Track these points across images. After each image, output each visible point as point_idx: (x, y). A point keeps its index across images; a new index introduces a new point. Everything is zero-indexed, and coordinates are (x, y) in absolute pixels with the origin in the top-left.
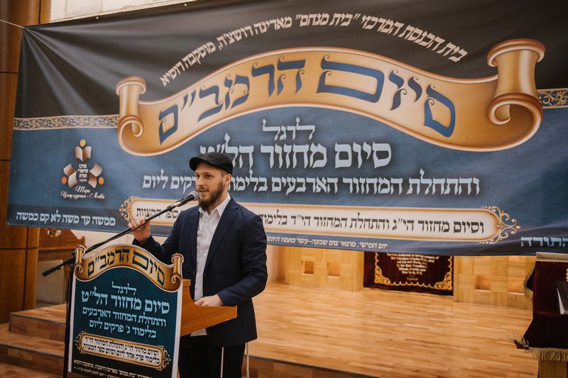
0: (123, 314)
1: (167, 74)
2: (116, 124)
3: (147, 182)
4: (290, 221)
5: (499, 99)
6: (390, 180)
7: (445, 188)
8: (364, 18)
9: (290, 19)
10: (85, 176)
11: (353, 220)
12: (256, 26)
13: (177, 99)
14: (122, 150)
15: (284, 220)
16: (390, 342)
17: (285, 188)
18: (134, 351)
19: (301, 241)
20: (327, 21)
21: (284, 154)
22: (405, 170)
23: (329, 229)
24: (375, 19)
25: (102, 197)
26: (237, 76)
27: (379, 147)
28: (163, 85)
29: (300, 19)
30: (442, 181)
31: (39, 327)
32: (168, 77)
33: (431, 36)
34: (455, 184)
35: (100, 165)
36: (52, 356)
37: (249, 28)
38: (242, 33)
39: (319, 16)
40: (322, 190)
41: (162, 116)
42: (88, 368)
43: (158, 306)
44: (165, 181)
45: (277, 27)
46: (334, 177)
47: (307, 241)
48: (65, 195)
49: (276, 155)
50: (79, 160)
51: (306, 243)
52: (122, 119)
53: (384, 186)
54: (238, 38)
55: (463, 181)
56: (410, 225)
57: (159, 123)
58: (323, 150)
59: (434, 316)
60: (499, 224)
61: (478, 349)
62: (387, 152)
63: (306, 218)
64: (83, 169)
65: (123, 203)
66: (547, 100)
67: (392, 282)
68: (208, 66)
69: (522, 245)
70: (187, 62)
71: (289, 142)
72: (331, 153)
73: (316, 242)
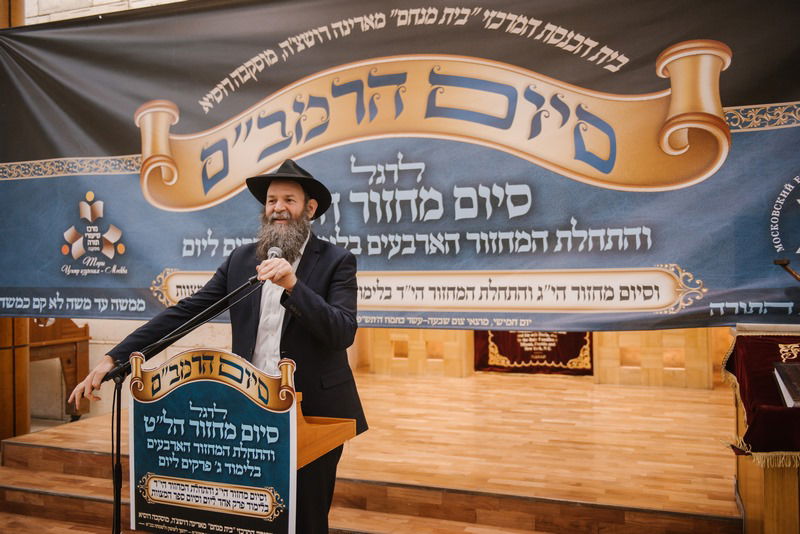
0: (210, 446)
1: (209, 96)
2: (138, 168)
3: (189, 248)
4: (396, 294)
5: (673, 121)
6: (530, 234)
7: (606, 242)
8: (487, 14)
9: (382, 16)
10: (97, 242)
11: (482, 289)
12: (334, 26)
13: (225, 131)
14: (149, 204)
15: (387, 293)
16: (530, 446)
17: (386, 249)
18: (230, 497)
19: (412, 320)
20: (435, 19)
21: (383, 203)
22: (551, 219)
23: (450, 302)
24: (502, 15)
25: (123, 271)
26: (311, 98)
27: (513, 190)
28: (204, 112)
29: (397, 16)
30: (600, 233)
31: (46, 457)
32: (210, 100)
33: (579, 38)
34: (618, 237)
35: (118, 227)
36: (72, 497)
37: (324, 29)
38: (316, 36)
39: (424, 11)
40: (438, 250)
41: (205, 154)
42: (161, 523)
43: (261, 433)
44: (213, 246)
45: (365, 28)
46: (454, 232)
47: (421, 320)
48: (68, 270)
49: (372, 206)
50: (85, 220)
51: (420, 323)
52: (147, 161)
53: (523, 242)
54: (311, 44)
55: (629, 232)
56: (561, 293)
57: (200, 164)
58: (437, 196)
59: (575, 406)
60: (678, 287)
61: (643, 448)
62: (525, 197)
63: (418, 289)
64: (93, 233)
65: (155, 279)
66: (735, 121)
67: (512, 363)
68: (268, 83)
69: (712, 313)
70: (237, 78)
71: (389, 186)
72: (449, 199)
73: (434, 321)
